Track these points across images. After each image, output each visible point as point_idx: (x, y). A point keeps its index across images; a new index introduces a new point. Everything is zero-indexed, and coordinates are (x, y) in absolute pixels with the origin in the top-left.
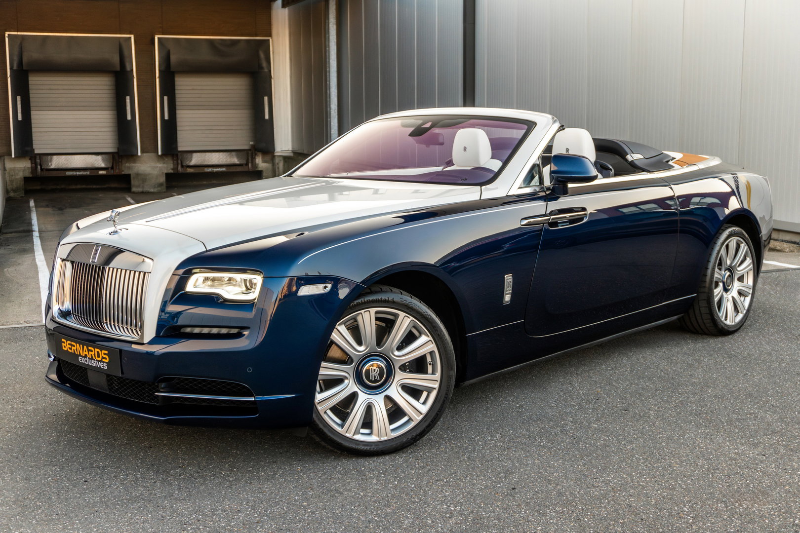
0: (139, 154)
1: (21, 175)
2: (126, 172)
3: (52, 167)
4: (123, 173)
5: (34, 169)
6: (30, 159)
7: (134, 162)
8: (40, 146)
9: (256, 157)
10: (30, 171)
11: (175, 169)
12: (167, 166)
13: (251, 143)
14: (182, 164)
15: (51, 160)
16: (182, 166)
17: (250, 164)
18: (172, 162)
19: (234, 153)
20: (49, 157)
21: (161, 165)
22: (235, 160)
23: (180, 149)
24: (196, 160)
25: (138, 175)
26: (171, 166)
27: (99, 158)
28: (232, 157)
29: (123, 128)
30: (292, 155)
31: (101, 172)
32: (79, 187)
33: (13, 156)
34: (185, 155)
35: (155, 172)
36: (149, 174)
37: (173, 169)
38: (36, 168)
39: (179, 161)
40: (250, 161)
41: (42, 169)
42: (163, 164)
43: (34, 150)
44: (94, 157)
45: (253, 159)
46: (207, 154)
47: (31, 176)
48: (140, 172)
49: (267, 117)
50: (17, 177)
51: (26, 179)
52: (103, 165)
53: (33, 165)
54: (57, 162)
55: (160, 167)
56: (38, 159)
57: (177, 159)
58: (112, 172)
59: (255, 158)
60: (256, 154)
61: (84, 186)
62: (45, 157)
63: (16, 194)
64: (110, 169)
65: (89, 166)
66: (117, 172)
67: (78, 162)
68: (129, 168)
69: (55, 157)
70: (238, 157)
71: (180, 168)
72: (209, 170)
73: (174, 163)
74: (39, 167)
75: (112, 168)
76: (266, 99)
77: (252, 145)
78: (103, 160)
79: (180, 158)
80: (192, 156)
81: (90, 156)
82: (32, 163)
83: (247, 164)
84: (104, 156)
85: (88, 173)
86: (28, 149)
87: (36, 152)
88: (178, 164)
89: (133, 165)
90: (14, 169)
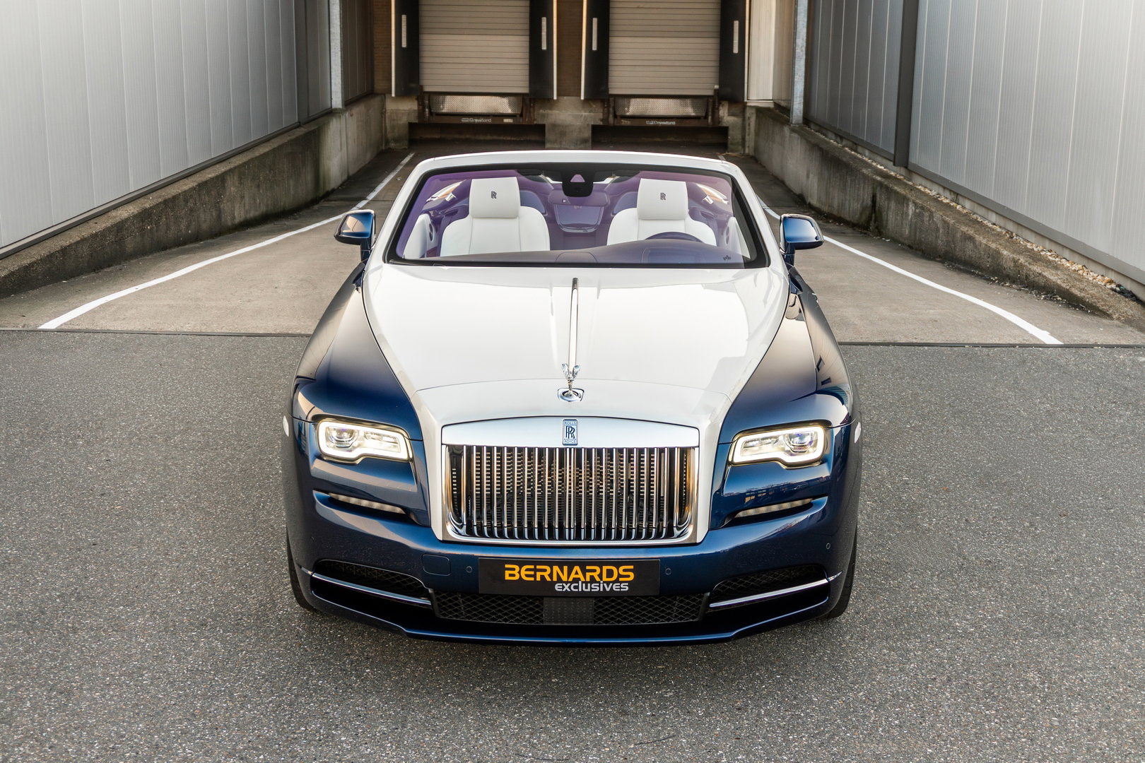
0: (555, 98)
1: (404, 120)
2: (540, 122)
3: (445, 110)
4: (535, 122)
5: (421, 113)
6: (417, 99)
7: (551, 109)
8: (431, 82)
9: (721, 108)
10: (416, 114)
11: (605, 120)
12: (593, 116)
13: (717, 87)
14: (615, 112)
15: (443, 102)
16: (615, 116)
17: (710, 117)
18: (602, 111)
19: (689, 101)
20: (441, 97)
21: (586, 114)
22: (690, 111)
23: (612, 92)
24: (634, 108)
25: (554, 126)
26: (601, 116)
27: (505, 100)
28: (686, 105)
29: (538, 61)
30: (772, 106)
31: (506, 121)
32: (489, 137)
33: (393, 95)
34: (620, 101)
35: (578, 123)
36: (570, 125)
37: (602, 120)
38: (424, 111)
39: (611, 109)
40: (710, 113)
41: (431, 113)
42: (590, 112)
43: (422, 87)
44: (498, 99)
45: (715, 110)
46: (651, 100)
47: (417, 122)
48: (559, 122)
49: (736, 50)
50: (400, 122)
51: (411, 125)
52: (509, 111)
53: (421, 107)
54: (451, 105)
55: (585, 116)
56: (428, 100)
57: (609, 106)
58: (521, 121)
59: (718, 109)
60: (720, 103)
61: (495, 137)
62: (435, 97)
63: (398, 144)
64: (518, 116)
65: (491, 111)
66: (526, 121)
67: (477, 105)
68: (543, 116)
69: (448, 98)
70: (694, 107)
71: (611, 120)
72: (652, 123)
73: (604, 111)
74: (427, 110)
75: (521, 115)
76: (736, 23)
77: (715, 90)
78: (510, 104)
79: (612, 105)
80: (629, 102)
81: (494, 98)
82: (419, 105)
83: (706, 117)
84: (512, 98)
85: (489, 121)
86: (413, 85)
87: (427, 89)
88: (609, 113)
89: (550, 112)
90: (396, 112)
